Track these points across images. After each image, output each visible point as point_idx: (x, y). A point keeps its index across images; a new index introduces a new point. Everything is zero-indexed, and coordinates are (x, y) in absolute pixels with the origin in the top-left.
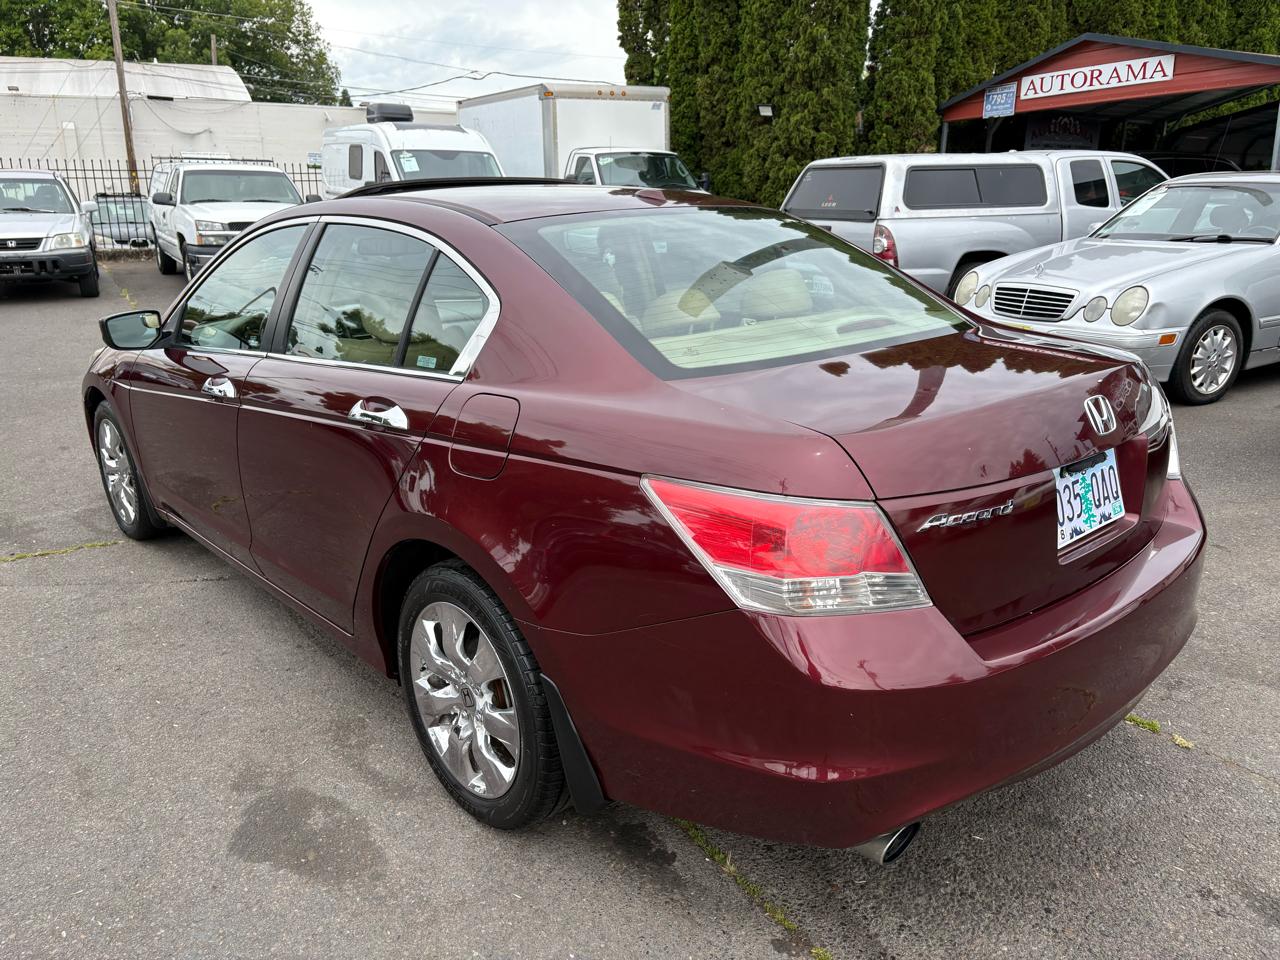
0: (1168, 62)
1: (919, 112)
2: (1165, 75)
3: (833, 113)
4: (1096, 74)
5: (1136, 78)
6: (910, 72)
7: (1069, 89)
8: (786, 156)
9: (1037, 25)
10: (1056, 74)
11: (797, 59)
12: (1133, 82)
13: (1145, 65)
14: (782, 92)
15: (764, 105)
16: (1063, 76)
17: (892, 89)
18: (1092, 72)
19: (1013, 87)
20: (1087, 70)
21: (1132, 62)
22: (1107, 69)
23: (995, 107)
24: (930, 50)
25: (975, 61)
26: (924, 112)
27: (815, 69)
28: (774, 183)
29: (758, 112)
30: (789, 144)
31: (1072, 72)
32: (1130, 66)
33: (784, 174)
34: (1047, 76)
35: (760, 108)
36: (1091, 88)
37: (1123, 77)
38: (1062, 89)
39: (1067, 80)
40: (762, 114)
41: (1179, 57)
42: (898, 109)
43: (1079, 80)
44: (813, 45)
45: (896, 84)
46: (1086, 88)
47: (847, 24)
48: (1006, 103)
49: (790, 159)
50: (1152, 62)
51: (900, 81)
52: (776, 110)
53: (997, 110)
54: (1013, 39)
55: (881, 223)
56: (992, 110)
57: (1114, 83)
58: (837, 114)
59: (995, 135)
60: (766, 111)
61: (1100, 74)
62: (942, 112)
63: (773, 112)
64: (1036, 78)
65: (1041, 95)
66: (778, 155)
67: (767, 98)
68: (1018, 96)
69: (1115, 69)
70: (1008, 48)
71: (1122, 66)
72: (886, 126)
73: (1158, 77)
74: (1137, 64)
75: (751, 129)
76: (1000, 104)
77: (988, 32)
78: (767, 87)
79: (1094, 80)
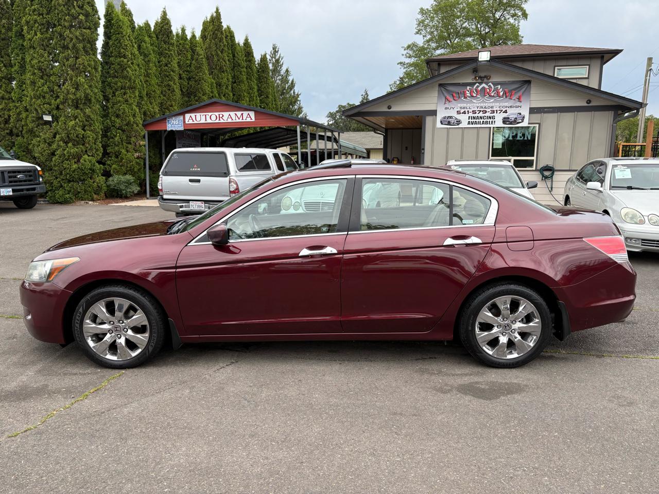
0: (252, 114)
1: (135, 125)
2: (251, 119)
3: (92, 122)
4: (221, 116)
5: (239, 119)
6: (128, 106)
7: (209, 121)
8: (66, 143)
9: (174, 91)
10: (202, 114)
11: (68, 93)
12: (238, 120)
13: (242, 114)
14: (58, 108)
15: (46, 115)
16: (206, 115)
17: (121, 113)
18: (219, 115)
19: (181, 118)
20: (217, 114)
21: (237, 113)
22: (226, 114)
23: (173, 126)
24: (136, 96)
25: (151, 103)
26: (137, 126)
27: (80, 99)
28: (60, 157)
29: (42, 118)
30: (68, 137)
31: (210, 114)
32: (236, 114)
33: (68, 153)
34: (198, 115)
35: (44, 116)
36: (220, 121)
37: (234, 118)
38: (206, 120)
39: (208, 117)
40: (45, 119)
41: (256, 112)
42: (125, 123)
43: (213, 118)
44: (77, 87)
45: (122, 111)
46: (217, 121)
47: (95, 78)
48: (178, 124)
49: (70, 145)
50: (245, 113)
51: (124, 109)
52: (56, 119)
53: (174, 127)
54: (165, 96)
55: (231, 177)
56: (171, 127)
57: (230, 120)
58: (94, 122)
59: (165, 137)
60: (48, 118)
61: (223, 116)
62: (145, 126)
63: (52, 119)
64: (193, 115)
65: (196, 122)
66: (61, 142)
67: (48, 111)
68: (184, 122)
69: (229, 115)
70: (163, 99)
71: (232, 114)
72: (118, 131)
73: (249, 120)
74: (239, 114)
75: (37, 127)
76: (176, 124)
77: (154, 91)
78: (48, 105)
79: (221, 118)
